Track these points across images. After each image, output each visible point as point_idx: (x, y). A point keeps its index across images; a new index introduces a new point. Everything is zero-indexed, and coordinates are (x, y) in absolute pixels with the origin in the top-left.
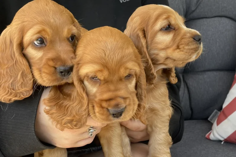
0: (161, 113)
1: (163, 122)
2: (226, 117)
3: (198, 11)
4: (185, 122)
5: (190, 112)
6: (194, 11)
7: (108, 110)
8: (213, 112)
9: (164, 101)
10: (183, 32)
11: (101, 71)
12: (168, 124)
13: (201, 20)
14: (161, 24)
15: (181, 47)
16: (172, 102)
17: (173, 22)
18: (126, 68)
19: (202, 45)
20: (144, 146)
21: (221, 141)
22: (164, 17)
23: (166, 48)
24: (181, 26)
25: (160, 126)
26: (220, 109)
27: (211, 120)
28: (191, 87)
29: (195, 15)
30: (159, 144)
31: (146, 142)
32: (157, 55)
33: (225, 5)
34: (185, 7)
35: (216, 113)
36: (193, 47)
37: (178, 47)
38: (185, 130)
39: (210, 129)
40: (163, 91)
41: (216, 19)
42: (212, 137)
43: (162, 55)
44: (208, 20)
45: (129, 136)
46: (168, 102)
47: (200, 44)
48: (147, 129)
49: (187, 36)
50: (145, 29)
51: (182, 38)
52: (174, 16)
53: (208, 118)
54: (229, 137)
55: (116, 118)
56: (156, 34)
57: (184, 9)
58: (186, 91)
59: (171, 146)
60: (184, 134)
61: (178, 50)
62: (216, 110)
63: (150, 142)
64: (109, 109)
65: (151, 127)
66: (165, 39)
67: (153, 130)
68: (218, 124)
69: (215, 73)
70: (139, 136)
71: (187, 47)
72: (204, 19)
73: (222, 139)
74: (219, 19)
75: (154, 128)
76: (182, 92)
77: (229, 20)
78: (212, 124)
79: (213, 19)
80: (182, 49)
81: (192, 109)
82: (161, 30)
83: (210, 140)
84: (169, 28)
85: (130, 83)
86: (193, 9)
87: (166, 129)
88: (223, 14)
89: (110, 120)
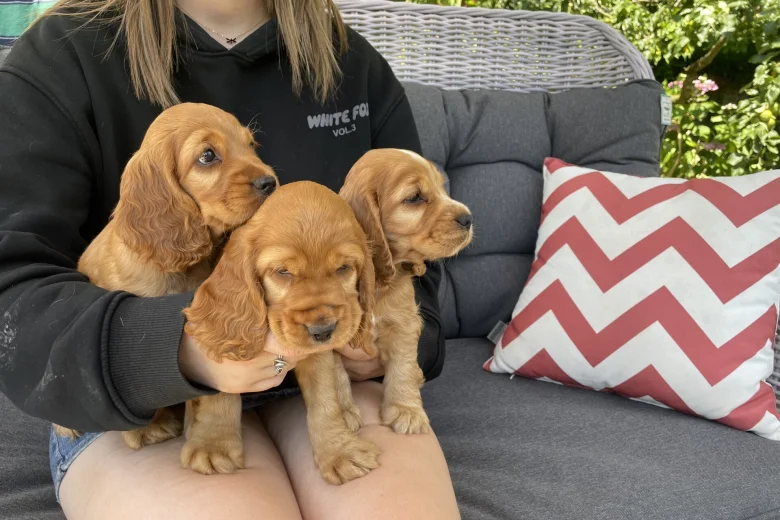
0: (405, 329)
1: (408, 343)
2: (517, 332)
3: (470, 151)
4: (447, 341)
5: (457, 325)
6: (463, 152)
7: (306, 328)
8: (495, 325)
9: (408, 308)
10: (440, 208)
11: (293, 259)
12: (416, 347)
13: (476, 169)
14: (403, 191)
15: (435, 235)
16: (421, 307)
17: (425, 189)
18: (339, 255)
19: (471, 231)
20: (376, 385)
21: (509, 375)
22: (411, 179)
23: (411, 234)
24: (438, 196)
25: (402, 351)
26: (508, 319)
27: (492, 338)
28: (457, 282)
29: (465, 158)
30: (402, 382)
31: (380, 379)
32: (396, 242)
33: (517, 141)
34: (448, 145)
35: (502, 326)
36: (455, 236)
37: (430, 235)
38: (447, 356)
39: (491, 354)
40: (406, 289)
41: (501, 165)
42: (494, 367)
43: (403, 244)
44: (488, 166)
45: (348, 370)
46: (415, 309)
47: (468, 228)
48: (379, 357)
49: (447, 218)
50: (378, 192)
51: (438, 221)
52: (427, 178)
53: (487, 335)
54: (522, 368)
55: (320, 342)
56: (394, 207)
57: (445, 148)
58: (450, 289)
59: (421, 385)
60: (445, 362)
61: (430, 240)
62: (500, 323)
63: (386, 380)
64: (309, 325)
65: (387, 353)
66: (409, 217)
67: (390, 359)
68: (504, 345)
69: (499, 258)
70: (366, 369)
71: (445, 237)
72: (481, 166)
73: (511, 371)
74: (508, 164)
75: (391, 355)
76: (443, 291)
77: (524, 166)
78: (494, 346)
79: (495, 165)
80: (437, 239)
81: (459, 320)
82: (404, 201)
83: (490, 372)
84: (417, 199)
85: (347, 279)
86: (462, 147)
87: (413, 356)
88: (513, 156)
89: (309, 346)
